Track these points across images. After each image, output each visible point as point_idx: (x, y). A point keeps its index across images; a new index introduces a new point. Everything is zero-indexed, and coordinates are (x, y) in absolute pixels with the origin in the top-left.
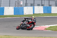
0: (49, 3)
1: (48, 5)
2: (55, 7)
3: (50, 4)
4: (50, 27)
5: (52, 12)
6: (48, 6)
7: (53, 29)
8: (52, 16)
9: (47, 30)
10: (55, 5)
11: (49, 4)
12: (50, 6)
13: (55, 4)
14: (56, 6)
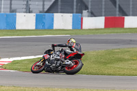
0: (11, 4)
1: (9, 10)
2: (25, 14)
3: (13, 6)
4: (14, 62)
5: (18, 27)
6: (8, 13)
7: (19, 67)
8: (18, 35)
9: (5, 69)
10: (24, 10)
11: (11, 8)
12: (13, 11)
13: (25, 7)
14: (26, 12)
